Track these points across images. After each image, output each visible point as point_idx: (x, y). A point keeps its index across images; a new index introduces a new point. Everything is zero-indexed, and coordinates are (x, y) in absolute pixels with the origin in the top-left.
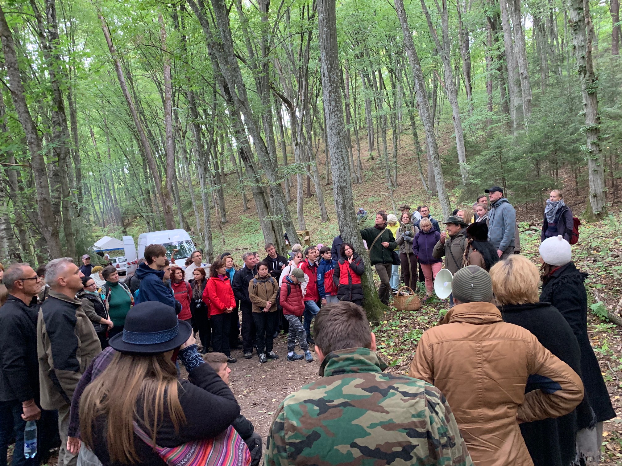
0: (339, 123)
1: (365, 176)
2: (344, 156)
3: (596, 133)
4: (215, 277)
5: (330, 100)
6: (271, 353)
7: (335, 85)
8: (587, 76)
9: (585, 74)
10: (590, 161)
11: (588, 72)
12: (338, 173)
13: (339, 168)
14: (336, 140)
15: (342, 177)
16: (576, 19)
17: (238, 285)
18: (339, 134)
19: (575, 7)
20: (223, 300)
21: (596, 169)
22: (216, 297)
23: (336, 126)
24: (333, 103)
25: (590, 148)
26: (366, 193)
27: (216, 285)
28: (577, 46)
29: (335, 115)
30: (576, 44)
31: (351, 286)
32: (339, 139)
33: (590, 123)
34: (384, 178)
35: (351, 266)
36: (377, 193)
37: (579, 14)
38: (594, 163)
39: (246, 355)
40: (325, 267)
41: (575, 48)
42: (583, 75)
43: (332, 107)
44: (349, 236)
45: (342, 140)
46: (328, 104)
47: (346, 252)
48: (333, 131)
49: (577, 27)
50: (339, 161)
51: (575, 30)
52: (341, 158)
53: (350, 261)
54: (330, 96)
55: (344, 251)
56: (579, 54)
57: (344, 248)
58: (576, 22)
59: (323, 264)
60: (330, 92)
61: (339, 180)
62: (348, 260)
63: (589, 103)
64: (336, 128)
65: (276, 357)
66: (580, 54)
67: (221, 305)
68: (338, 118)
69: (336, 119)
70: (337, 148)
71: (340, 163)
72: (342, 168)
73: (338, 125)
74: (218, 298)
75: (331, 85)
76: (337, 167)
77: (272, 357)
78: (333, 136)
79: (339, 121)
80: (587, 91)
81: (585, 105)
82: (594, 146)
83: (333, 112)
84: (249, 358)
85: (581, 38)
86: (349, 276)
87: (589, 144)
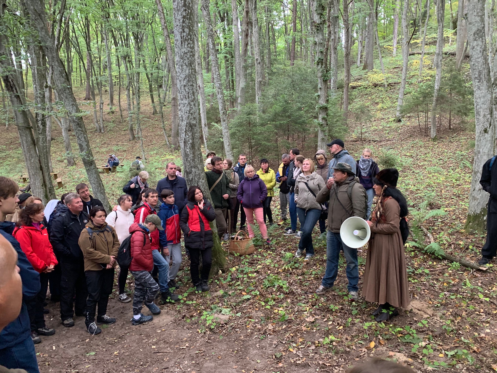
0: (191, 54)
1: (106, 126)
2: (195, 91)
3: (326, 111)
4: (29, 226)
5: (183, 26)
6: (106, 317)
7: (190, 11)
8: (323, 66)
9: (322, 65)
10: (320, 131)
11: (324, 64)
12: (188, 109)
13: (189, 103)
14: (187, 71)
15: (192, 114)
16: (318, 21)
17: (59, 236)
18: (191, 66)
19: (319, 12)
20: (42, 255)
21: (324, 137)
22: (32, 253)
23: (188, 56)
24: (187, 30)
25: (321, 121)
26: (109, 142)
27: (31, 236)
28: (318, 42)
29: (188, 44)
30: (317, 41)
31: (203, 233)
32: (190, 71)
33: (322, 102)
34: (125, 131)
35: (203, 212)
36: (120, 143)
37: (320, 18)
38: (323, 133)
39: (66, 322)
40: (168, 212)
41: (316, 44)
42: (320, 66)
43: (185, 34)
44: (196, 179)
45: (193, 73)
46: (181, 30)
47: (196, 196)
48: (185, 62)
49: (319, 28)
50: (190, 96)
51: (317, 30)
52: (191, 92)
53: (201, 206)
54: (183, 22)
55: (194, 195)
56: (318, 49)
57: (195, 191)
58: (318, 24)
59: (166, 209)
60: (184, 17)
61: (189, 116)
62: (197, 205)
63: (323, 87)
64: (188, 59)
65: (113, 321)
66: (320, 49)
67: (40, 263)
68: (191, 48)
69: (189, 49)
70: (189, 81)
71: (190, 98)
72: (192, 103)
73: (190, 56)
74: (34, 254)
75: (186, 10)
76: (187, 102)
77: (107, 322)
78: (185, 67)
79: (191, 52)
80: (322, 78)
81: (320, 88)
82: (324, 120)
83: (186, 40)
84: (71, 325)
85: (321, 37)
86: (201, 222)
87: (320, 119)
